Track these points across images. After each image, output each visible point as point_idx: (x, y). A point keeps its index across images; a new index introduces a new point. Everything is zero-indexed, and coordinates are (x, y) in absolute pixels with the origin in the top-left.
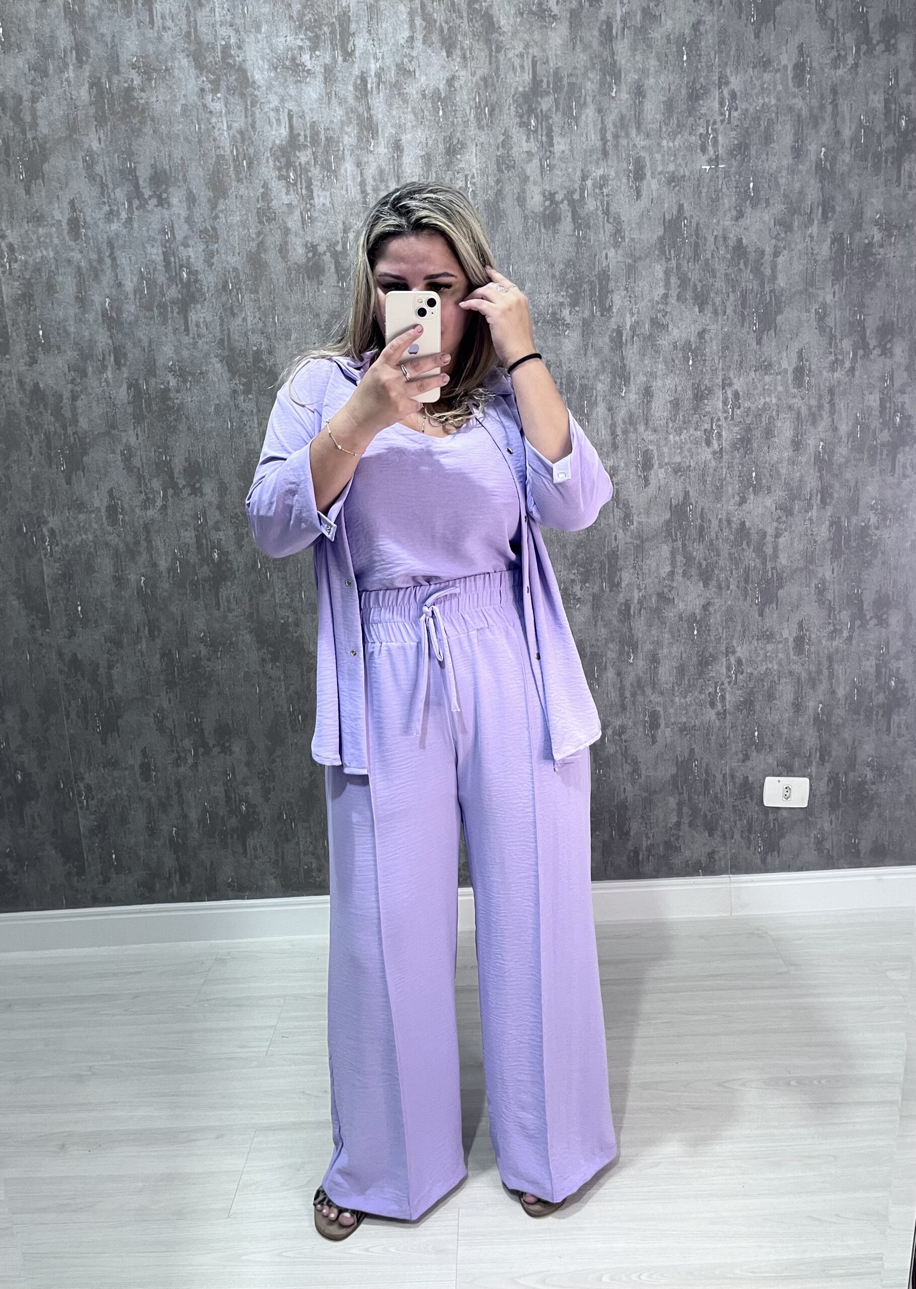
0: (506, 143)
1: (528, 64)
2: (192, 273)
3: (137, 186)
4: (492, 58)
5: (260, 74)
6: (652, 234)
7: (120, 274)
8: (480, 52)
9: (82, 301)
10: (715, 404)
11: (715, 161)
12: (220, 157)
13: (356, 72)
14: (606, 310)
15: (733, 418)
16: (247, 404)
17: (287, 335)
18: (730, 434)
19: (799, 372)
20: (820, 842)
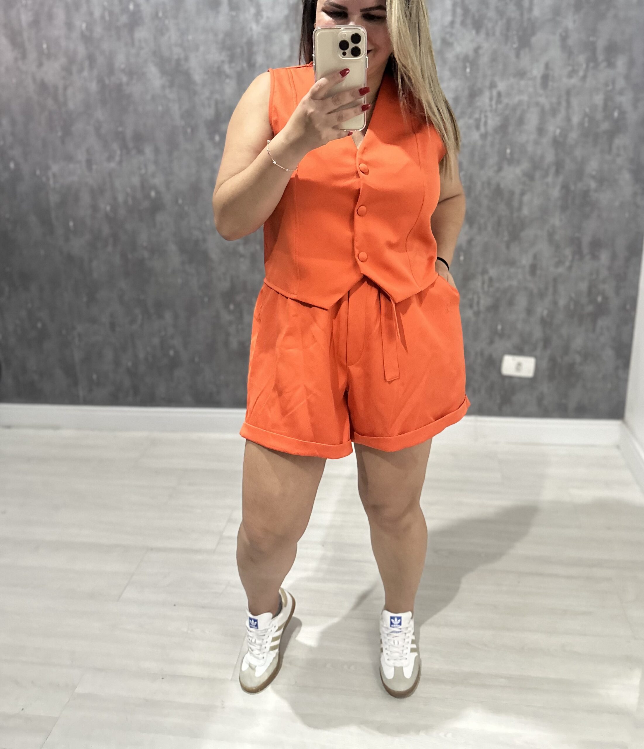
2: (137, 5)
7: (91, 7)
9: (69, 25)
10: (484, 100)
15: (496, 110)
16: (172, 95)
17: (197, 48)
18: (493, 122)
19: (546, 78)
20: (540, 400)
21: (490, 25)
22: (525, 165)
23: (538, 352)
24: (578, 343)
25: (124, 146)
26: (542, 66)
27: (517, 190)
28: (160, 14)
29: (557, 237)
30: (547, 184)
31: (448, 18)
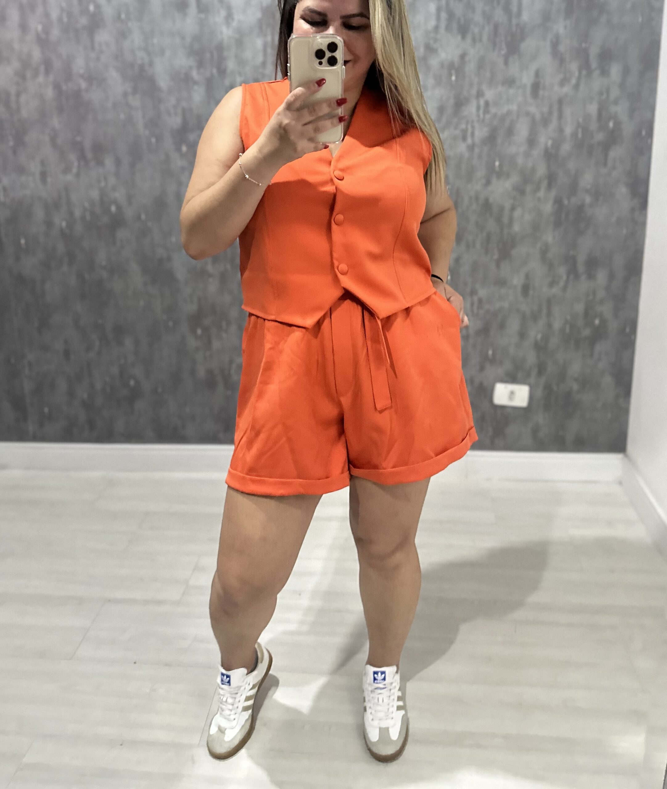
2: (97, 6)
10: (471, 110)
15: (483, 120)
16: (135, 101)
17: (162, 52)
18: (481, 133)
19: (536, 87)
20: (535, 432)
21: (476, 30)
22: (515, 179)
23: (532, 380)
24: (575, 369)
25: (82, 157)
26: (532, 73)
27: (507, 205)
28: (123, 16)
29: (550, 255)
30: (539, 199)
31: (432, 23)
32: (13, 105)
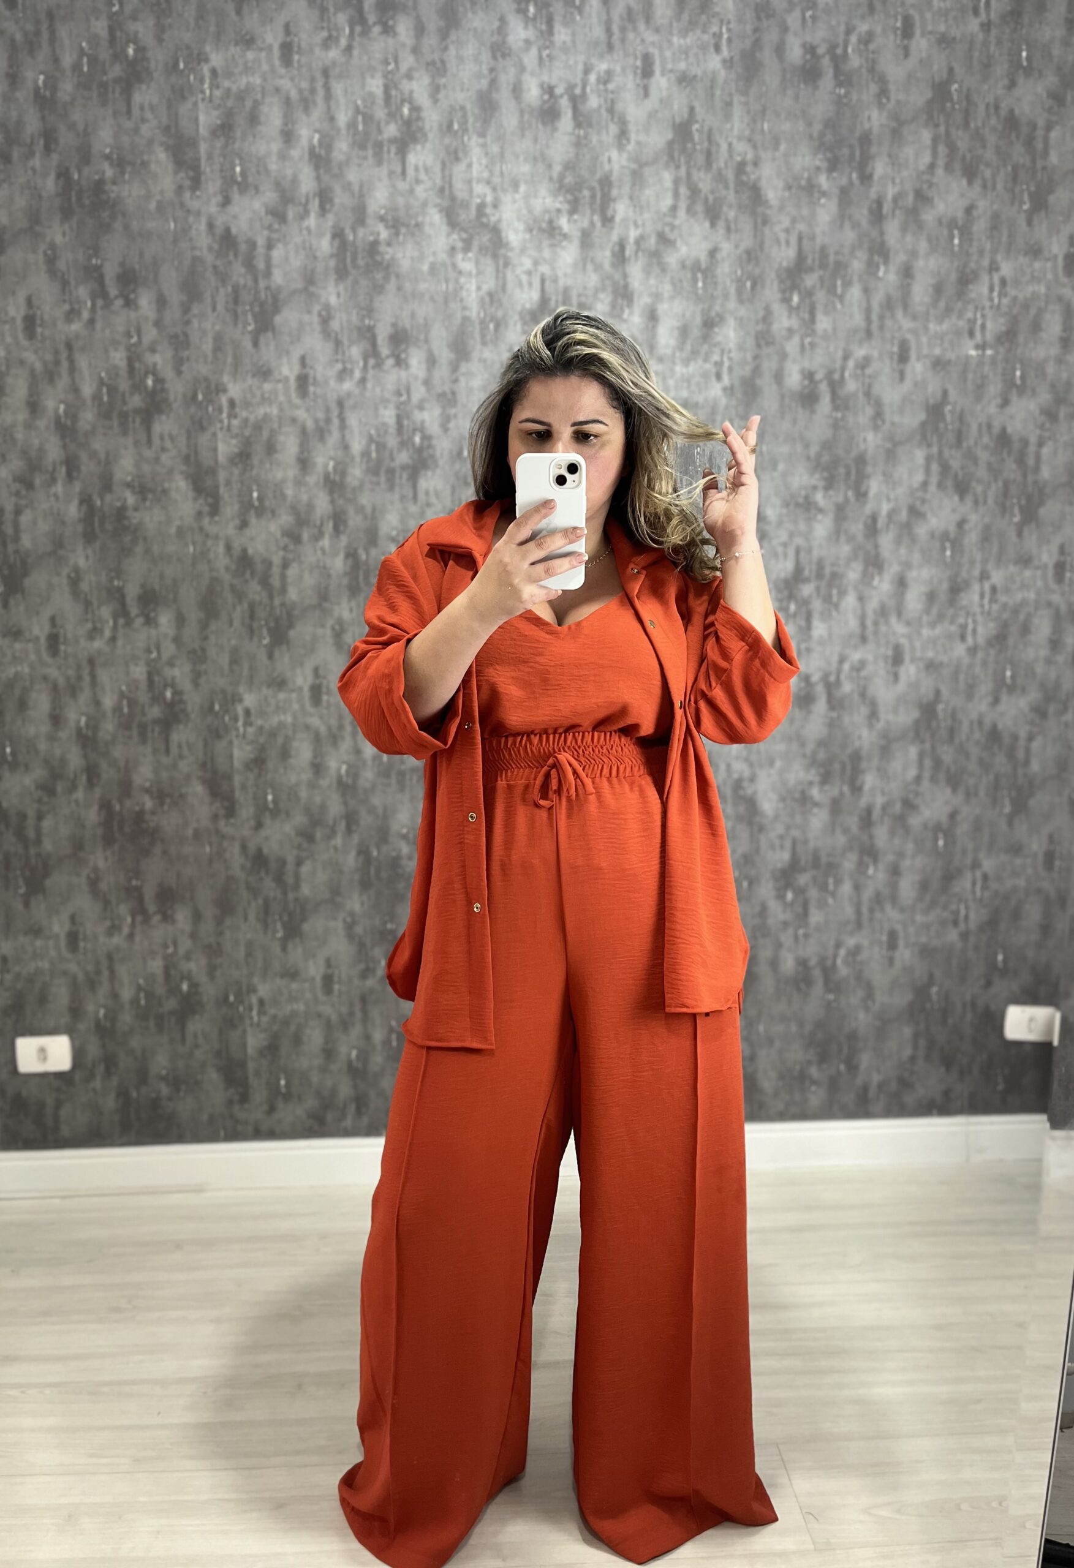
0: (767, 317)
1: (794, 239)
2: (426, 437)
3: (374, 344)
4: (757, 231)
5: (514, 235)
6: (913, 419)
7: (348, 437)
8: (746, 224)
9: (304, 463)
10: (972, 597)
11: (981, 347)
12: (466, 320)
13: (615, 238)
14: (862, 495)
15: (989, 613)
18: (985, 630)
19: (1060, 567)
22: (1033, 695)
26: (1054, 549)
31: (919, 477)
32: (276, 582)
